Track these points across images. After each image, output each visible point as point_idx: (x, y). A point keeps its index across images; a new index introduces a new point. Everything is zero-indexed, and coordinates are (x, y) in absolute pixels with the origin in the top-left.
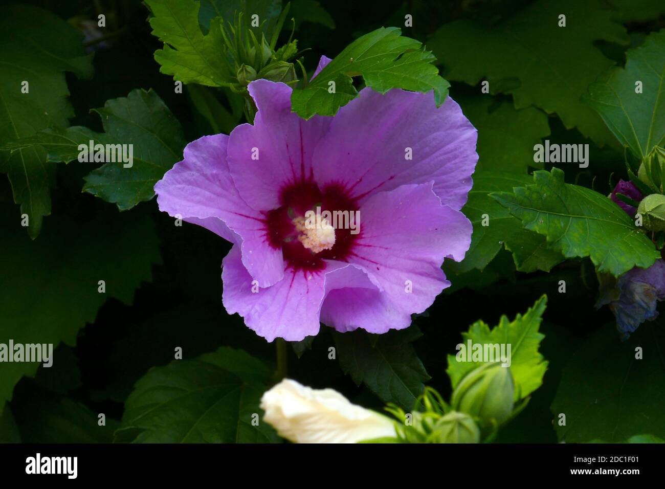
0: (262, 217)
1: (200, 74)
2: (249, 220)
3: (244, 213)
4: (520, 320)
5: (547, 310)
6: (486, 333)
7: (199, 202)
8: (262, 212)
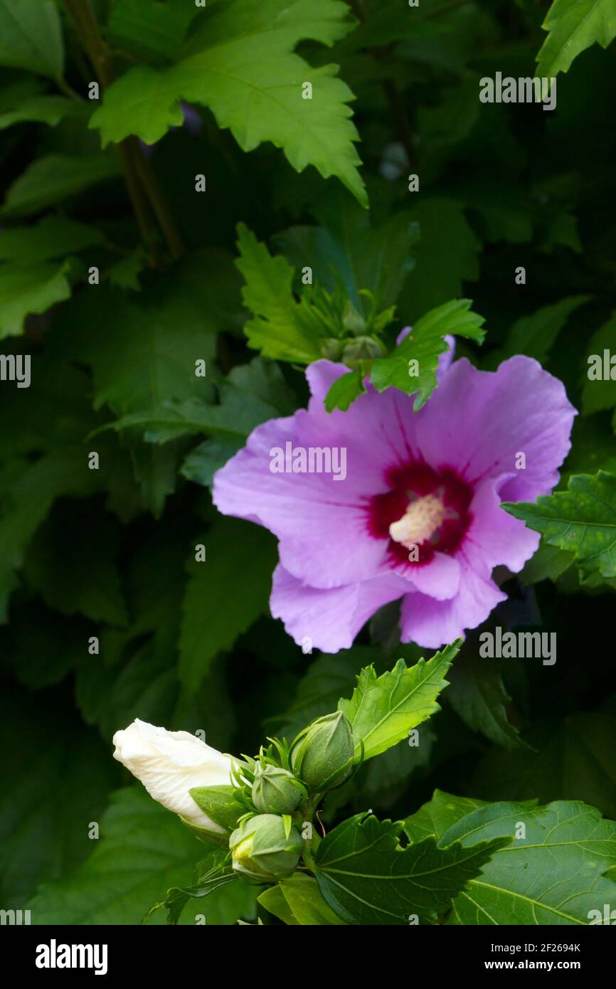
0: (365, 503)
1: (292, 345)
2: (340, 508)
3: (333, 499)
4: (422, 664)
5: (459, 653)
6: (373, 678)
7: (269, 491)
8: (363, 498)
